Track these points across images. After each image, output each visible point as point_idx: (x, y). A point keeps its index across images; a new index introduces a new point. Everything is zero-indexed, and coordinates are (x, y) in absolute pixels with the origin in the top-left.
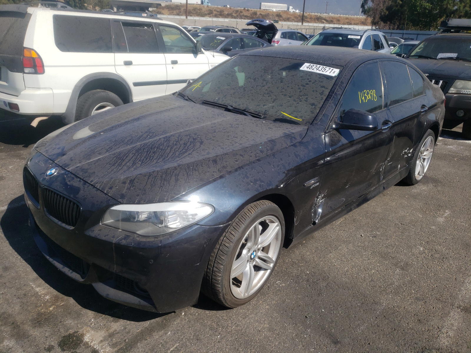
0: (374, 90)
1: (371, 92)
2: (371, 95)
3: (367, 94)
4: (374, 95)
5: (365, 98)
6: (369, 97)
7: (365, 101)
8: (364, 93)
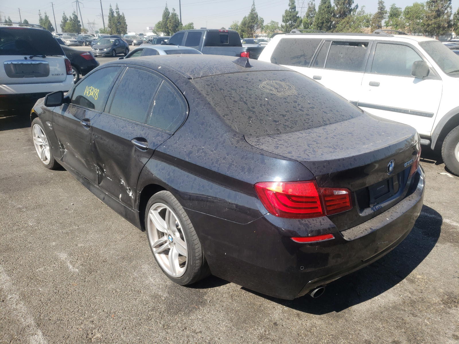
0: (98, 90)
1: (95, 91)
2: (94, 93)
3: (92, 90)
4: (97, 94)
5: (89, 92)
6: (92, 94)
7: (88, 95)
8: (90, 89)
